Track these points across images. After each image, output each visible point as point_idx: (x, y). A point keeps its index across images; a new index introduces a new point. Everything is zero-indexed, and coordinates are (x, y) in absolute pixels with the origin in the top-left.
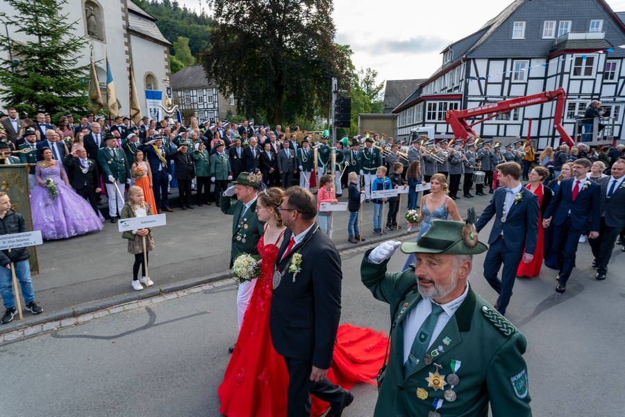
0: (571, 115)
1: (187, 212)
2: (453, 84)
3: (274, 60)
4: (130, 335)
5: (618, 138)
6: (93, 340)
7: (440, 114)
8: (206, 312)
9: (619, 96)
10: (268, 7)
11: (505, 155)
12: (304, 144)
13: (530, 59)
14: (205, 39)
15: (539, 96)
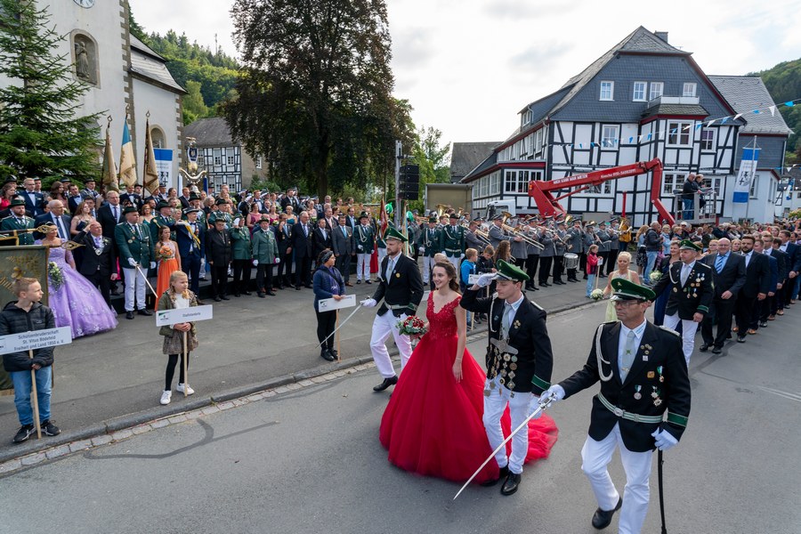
0: (668, 189)
1: (222, 305)
2: (534, 150)
3: (319, 115)
4: (187, 453)
5: (721, 215)
6: (140, 459)
7: (520, 185)
8: (274, 423)
9: (718, 168)
10: (311, 51)
11: (598, 234)
12: (362, 221)
13: (620, 123)
14: (221, 84)
15: (633, 167)
